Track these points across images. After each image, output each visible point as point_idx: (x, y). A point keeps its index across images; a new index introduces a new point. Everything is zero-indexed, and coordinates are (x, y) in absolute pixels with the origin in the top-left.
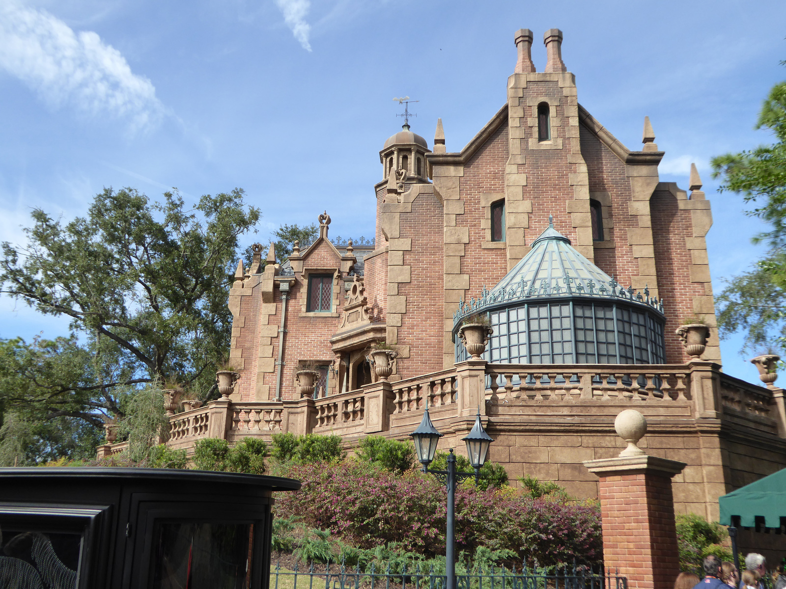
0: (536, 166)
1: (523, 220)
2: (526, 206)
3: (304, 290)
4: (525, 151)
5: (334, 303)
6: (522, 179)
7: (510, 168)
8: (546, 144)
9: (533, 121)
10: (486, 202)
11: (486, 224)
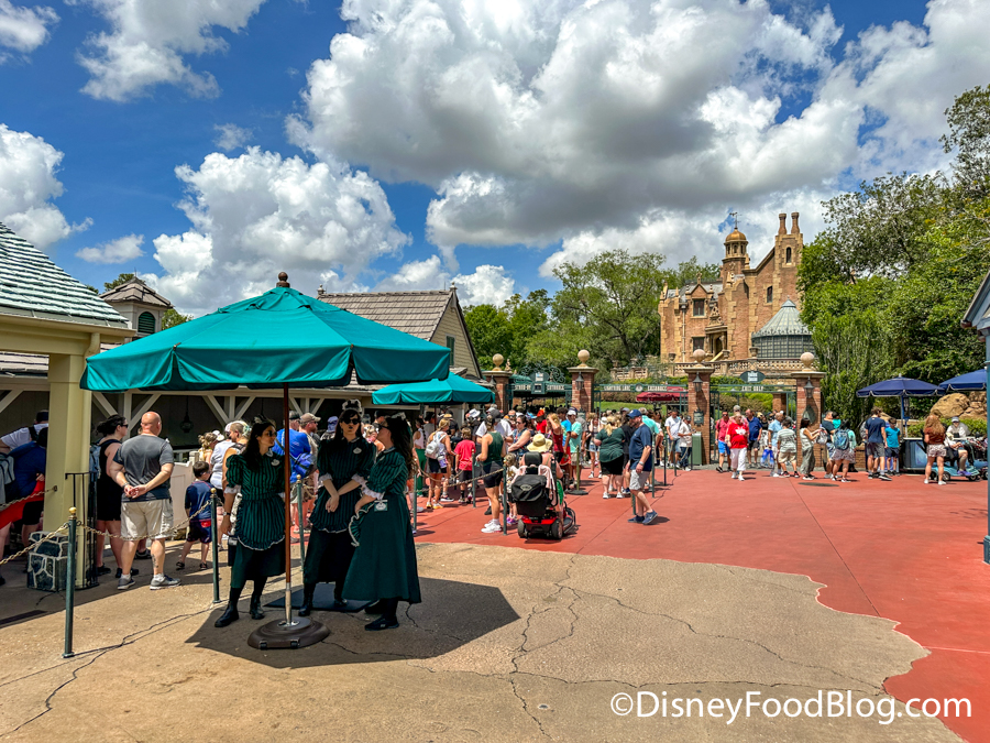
0: (784, 274)
1: (779, 296)
2: (780, 290)
3: (691, 307)
4: (781, 269)
5: (705, 312)
6: (779, 280)
7: (775, 276)
8: (789, 264)
9: (784, 256)
10: (765, 288)
11: (765, 296)
